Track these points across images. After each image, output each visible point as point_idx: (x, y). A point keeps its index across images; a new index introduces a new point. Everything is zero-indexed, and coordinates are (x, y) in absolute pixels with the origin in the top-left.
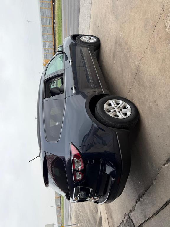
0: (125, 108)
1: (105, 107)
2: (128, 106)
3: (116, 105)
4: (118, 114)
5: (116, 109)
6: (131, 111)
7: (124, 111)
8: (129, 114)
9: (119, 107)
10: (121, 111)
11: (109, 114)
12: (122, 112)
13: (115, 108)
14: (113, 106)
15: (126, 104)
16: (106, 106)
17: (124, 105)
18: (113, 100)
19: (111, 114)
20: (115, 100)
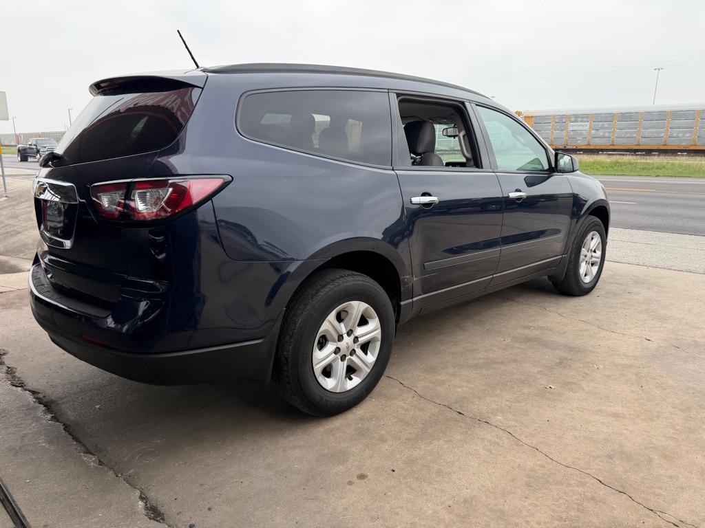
0: (351, 370)
1: (355, 303)
2: (356, 381)
3: (362, 340)
4: (330, 347)
5: (348, 340)
6: (338, 391)
7: (341, 367)
8: (329, 384)
9: (354, 350)
10: (339, 356)
11: (332, 316)
12: (335, 360)
13: (352, 337)
14: (360, 331)
15: (364, 375)
16: (358, 307)
17: (360, 369)
18: (379, 331)
19: (329, 324)
20: (380, 337)
